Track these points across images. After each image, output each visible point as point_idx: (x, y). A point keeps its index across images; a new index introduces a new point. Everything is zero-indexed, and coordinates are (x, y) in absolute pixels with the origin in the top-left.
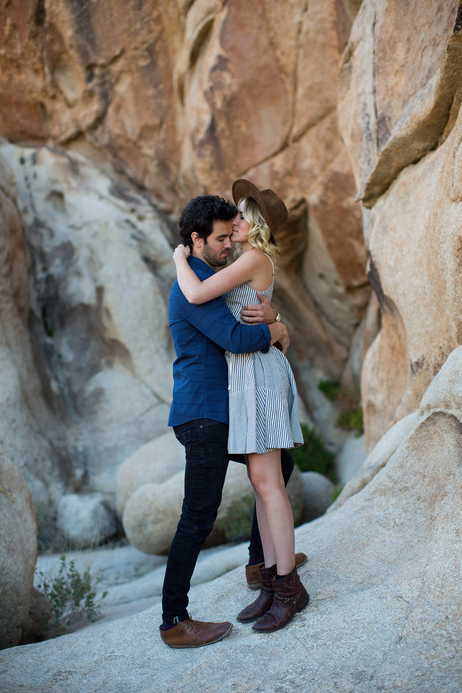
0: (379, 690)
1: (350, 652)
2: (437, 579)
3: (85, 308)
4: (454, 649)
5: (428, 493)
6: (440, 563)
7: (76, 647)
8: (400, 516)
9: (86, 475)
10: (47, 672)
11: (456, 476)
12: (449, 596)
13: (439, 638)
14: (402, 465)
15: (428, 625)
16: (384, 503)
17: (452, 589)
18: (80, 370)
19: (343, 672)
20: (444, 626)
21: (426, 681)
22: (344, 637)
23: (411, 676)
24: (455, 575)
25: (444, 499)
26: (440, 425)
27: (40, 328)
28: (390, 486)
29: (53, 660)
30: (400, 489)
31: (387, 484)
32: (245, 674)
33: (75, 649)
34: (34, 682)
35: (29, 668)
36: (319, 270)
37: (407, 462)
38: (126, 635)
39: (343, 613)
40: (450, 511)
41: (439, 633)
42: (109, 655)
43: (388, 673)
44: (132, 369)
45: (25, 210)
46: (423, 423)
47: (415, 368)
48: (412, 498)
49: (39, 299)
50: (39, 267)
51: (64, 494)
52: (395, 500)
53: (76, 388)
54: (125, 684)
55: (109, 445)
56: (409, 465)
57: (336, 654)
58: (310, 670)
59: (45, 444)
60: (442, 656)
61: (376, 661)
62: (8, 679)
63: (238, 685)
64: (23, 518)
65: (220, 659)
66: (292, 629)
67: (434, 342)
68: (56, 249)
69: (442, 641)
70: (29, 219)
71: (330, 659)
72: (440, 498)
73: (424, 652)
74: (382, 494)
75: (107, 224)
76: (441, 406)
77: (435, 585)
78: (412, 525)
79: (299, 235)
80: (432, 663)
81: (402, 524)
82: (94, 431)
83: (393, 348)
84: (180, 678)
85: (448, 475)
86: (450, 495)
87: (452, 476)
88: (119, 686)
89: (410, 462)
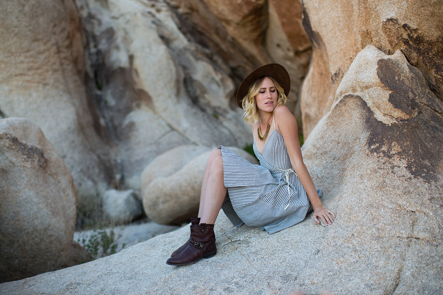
0: (301, 287)
1: (280, 262)
2: (346, 209)
3: (122, 70)
4: (357, 256)
5: (341, 154)
6: (348, 198)
7: (86, 268)
8: (322, 172)
9: (123, 179)
10: (63, 284)
11: (361, 139)
12: (355, 220)
13: (347, 249)
14: (322, 137)
15: (338, 241)
16: (310, 164)
17: (357, 215)
18: (119, 111)
19: (275, 275)
20: (350, 241)
21: (336, 279)
22: (277, 252)
23: (325, 276)
24: (359, 206)
25: (352, 156)
26: (349, 105)
27: (93, 85)
28: (314, 152)
29: (69, 277)
30: (322, 153)
31: (312, 151)
32: (203, 280)
33: (85, 269)
34: (53, 291)
35: (51, 282)
36: (276, 41)
37: (326, 134)
38: (122, 259)
39: (277, 236)
40: (356, 163)
41: (347, 246)
42: (108, 272)
43: (308, 274)
44: (153, 108)
45: (82, 8)
46: (337, 105)
47: (334, 78)
48: (330, 159)
49: (92, 66)
50: (92, 45)
51: (108, 189)
52: (318, 161)
53: (116, 123)
54: (117, 290)
55: (138, 158)
56: (327, 136)
57: (270, 264)
58: (250, 275)
59: (95, 157)
60: (348, 262)
61: (299, 267)
62: (35, 289)
63: (197, 287)
64: (66, 193)
65: (186, 270)
66: (240, 249)
67: (347, 56)
68: (103, 33)
69: (349, 251)
70: (84, 13)
71: (266, 267)
72: (350, 156)
73: (336, 259)
74: (309, 159)
75: (135, 14)
76: (350, 90)
77: (345, 213)
78: (330, 177)
79: (263, 18)
80: (341, 266)
81: (322, 177)
82: (128, 149)
83: (321, 74)
84: (156, 284)
85: (355, 140)
86: (357, 153)
87: (358, 140)
88: (112, 291)
89: (328, 133)
